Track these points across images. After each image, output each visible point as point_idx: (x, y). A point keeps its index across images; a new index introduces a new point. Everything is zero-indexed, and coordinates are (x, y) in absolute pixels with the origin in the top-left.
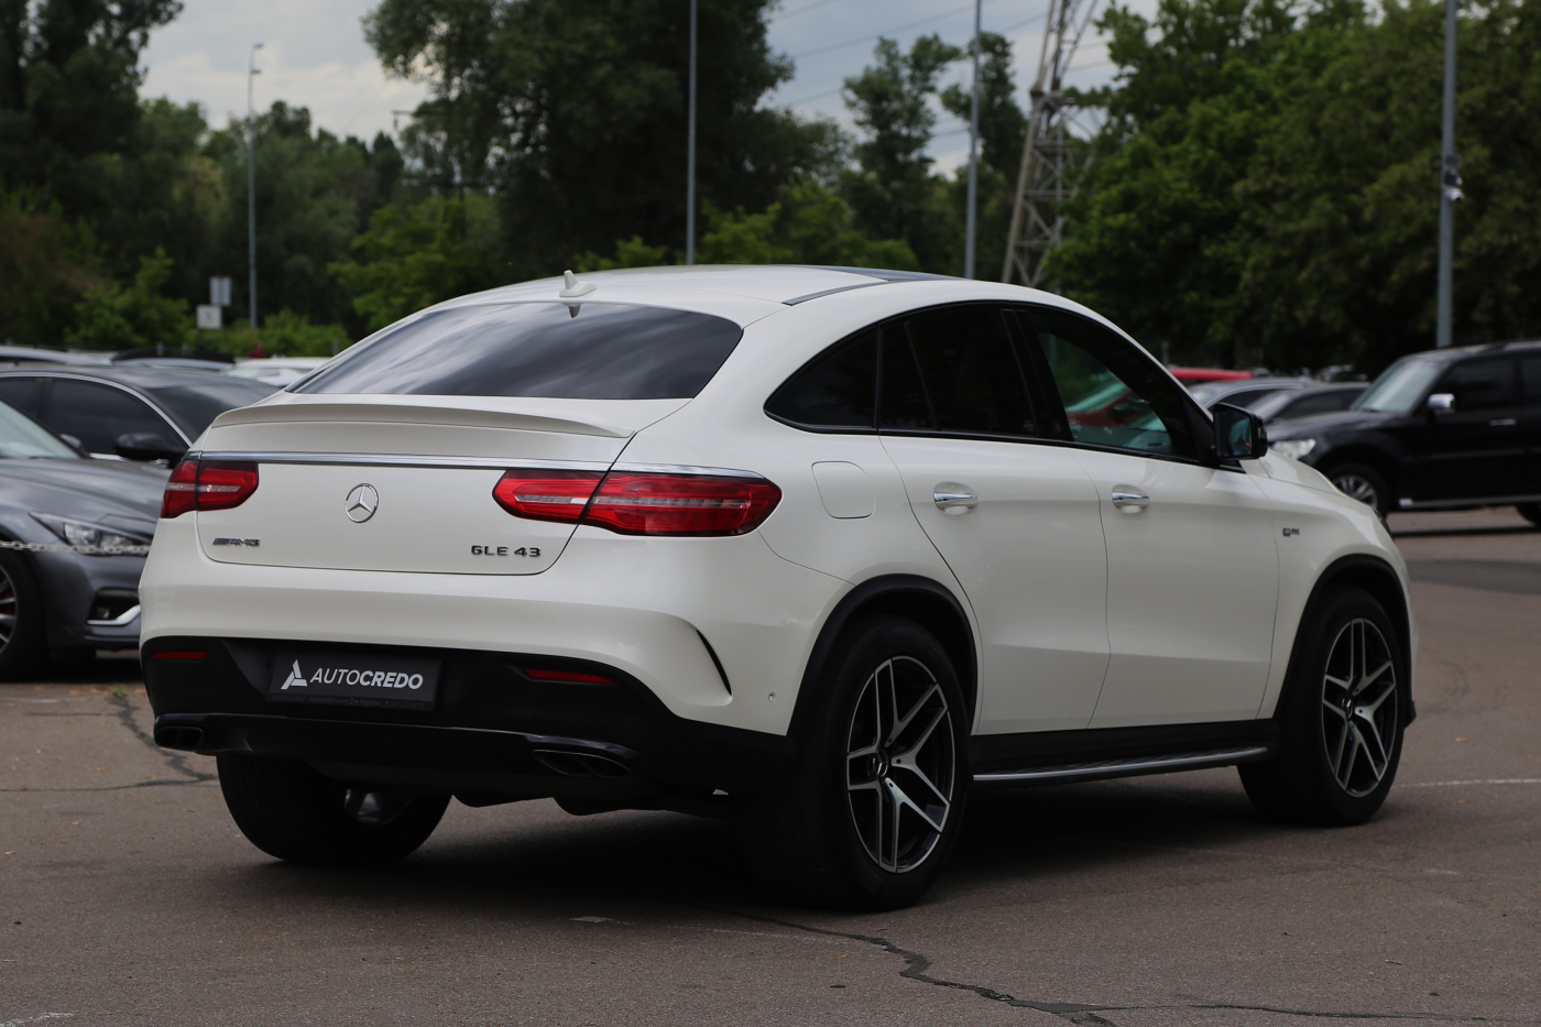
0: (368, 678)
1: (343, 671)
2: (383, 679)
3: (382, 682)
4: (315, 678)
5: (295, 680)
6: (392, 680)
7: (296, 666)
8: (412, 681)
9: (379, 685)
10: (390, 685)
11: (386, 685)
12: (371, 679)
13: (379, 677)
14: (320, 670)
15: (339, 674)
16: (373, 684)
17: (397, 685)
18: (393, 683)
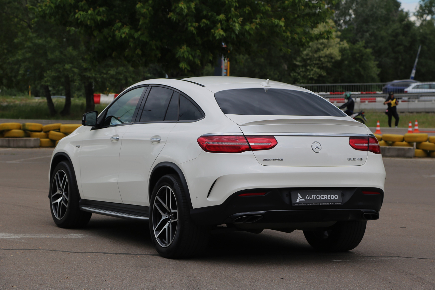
0: (322, 197)
1: (315, 195)
2: (327, 197)
3: (327, 198)
4: (306, 198)
5: (300, 199)
6: (330, 197)
7: (299, 195)
8: (335, 197)
9: (327, 199)
10: (330, 199)
11: (328, 198)
12: (324, 197)
13: (326, 196)
14: (307, 196)
15: (314, 196)
16: (325, 199)
17: (331, 198)
18: (330, 198)
